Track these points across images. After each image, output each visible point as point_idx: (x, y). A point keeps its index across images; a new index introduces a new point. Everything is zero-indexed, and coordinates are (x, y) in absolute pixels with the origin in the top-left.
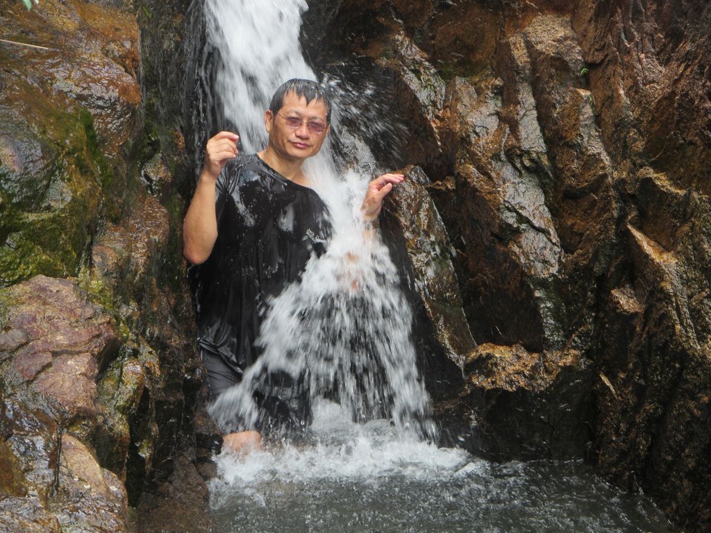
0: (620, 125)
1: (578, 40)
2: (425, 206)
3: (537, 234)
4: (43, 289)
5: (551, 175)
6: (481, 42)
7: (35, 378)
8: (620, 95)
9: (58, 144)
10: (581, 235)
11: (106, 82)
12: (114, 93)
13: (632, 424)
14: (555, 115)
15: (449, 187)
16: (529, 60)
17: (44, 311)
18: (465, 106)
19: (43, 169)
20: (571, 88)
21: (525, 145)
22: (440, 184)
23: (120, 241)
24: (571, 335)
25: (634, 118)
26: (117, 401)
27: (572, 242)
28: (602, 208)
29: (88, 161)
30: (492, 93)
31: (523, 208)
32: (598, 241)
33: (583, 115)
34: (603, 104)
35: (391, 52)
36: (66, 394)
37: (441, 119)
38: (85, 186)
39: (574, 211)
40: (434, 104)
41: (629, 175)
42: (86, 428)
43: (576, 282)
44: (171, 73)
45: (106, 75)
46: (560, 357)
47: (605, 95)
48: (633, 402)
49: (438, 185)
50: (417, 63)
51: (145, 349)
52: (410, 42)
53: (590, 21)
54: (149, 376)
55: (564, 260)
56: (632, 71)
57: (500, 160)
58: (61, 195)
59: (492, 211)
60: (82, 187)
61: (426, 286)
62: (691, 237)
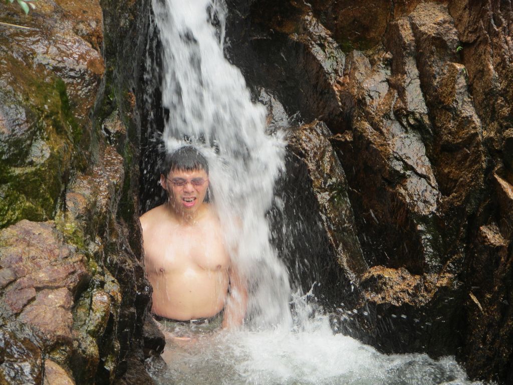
0: (490, 94)
1: (453, 23)
2: (328, 154)
3: (420, 179)
4: (28, 232)
5: (431, 132)
6: (375, 23)
7: (22, 311)
8: (490, 70)
9: (39, 109)
10: (457, 181)
11: (77, 56)
12: (83, 65)
13: (496, 336)
14: (435, 84)
15: (348, 139)
16: (414, 38)
17: (29, 252)
18: (362, 74)
19: (27, 131)
20: (448, 62)
21: (411, 107)
22: (340, 136)
23: (88, 188)
24: (446, 262)
25: (502, 88)
26: (89, 326)
27: (448, 186)
28: (473, 160)
29: (62, 123)
30: (383, 64)
31: (408, 158)
32: (470, 186)
33: (458, 84)
34: (475, 76)
35: (301, 30)
36: (48, 324)
37: (342, 84)
38: (61, 144)
39: (450, 161)
40: (336, 71)
41: (496, 135)
42: (64, 353)
43: (452, 219)
44: (127, 45)
45: (77, 50)
46: (438, 279)
47: (477, 68)
48: (497, 318)
49: (339, 137)
50: (323, 38)
51: (109, 278)
52: (317, 21)
53: (465, 9)
54: (113, 303)
55: (441, 201)
56: (500, 50)
57: (390, 119)
58: (42, 152)
59: (383, 159)
60: (58, 145)
61: (328, 219)
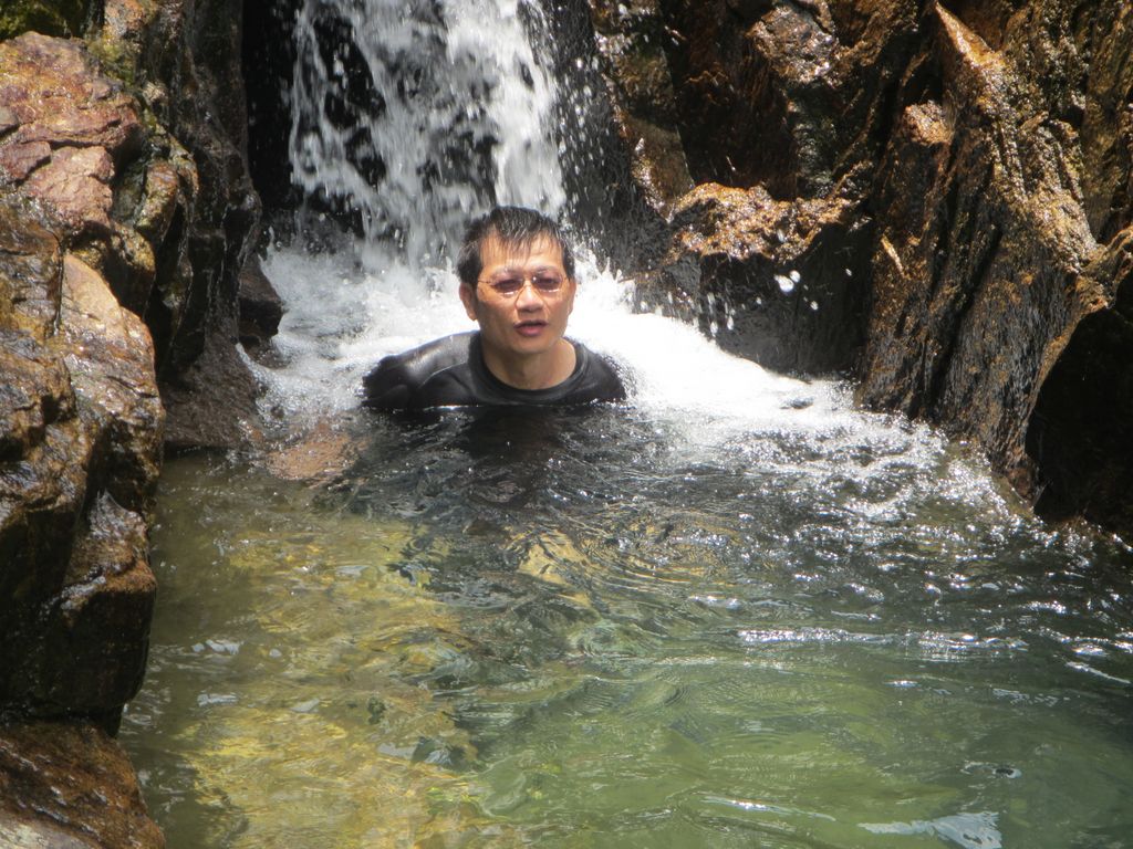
3: (800, 12)
4: (37, 53)
7: (27, 178)
10: (867, 17)
13: (922, 318)
17: (39, 84)
24: (842, 176)
26: (139, 219)
27: (853, 28)
32: (892, 28)
36: (69, 202)
42: (96, 251)
46: (823, 208)
48: (927, 282)
51: (178, 152)
54: (183, 188)
55: (838, 57)
61: (620, 87)
62: (1027, 31)
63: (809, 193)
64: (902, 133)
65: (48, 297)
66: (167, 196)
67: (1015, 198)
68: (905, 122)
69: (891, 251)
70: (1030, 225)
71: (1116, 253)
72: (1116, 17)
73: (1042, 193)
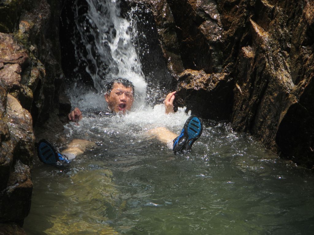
2: (165, 7)
3: (213, 22)
10: (231, 23)
13: (247, 106)
23: (31, 19)
24: (225, 67)
26: (28, 83)
27: (227, 26)
28: (240, 12)
31: (207, 10)
32: (238, 26)
36: (9, 79)
39: (228, 12)
42: (16, 93)
46: (220, 76)
48: (248, 96)
51: (40, 63)
54: (41, 74)
55: (223, 34)
61: (163, 43)
62: (275, 26)
63: (216, 72)
64: (241, 55)
65: (3, 106)
66: (36, 77)
67: (272, 73)
68: (242, 52)
69: (239, 87)
70: (276, 80)
71: (299, 87)
72: (299, 22)
73: (279, 71)
